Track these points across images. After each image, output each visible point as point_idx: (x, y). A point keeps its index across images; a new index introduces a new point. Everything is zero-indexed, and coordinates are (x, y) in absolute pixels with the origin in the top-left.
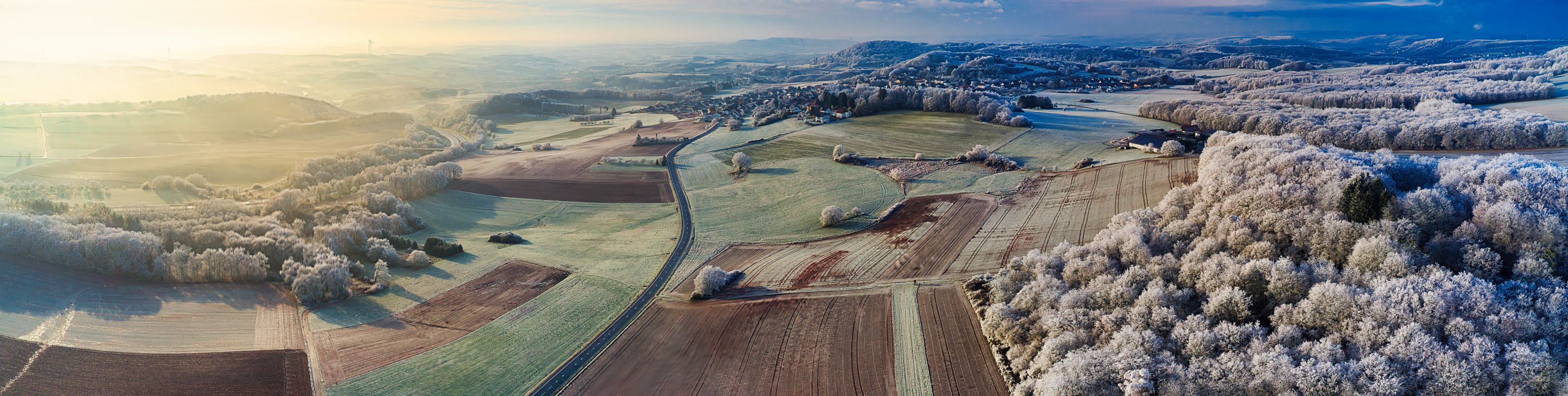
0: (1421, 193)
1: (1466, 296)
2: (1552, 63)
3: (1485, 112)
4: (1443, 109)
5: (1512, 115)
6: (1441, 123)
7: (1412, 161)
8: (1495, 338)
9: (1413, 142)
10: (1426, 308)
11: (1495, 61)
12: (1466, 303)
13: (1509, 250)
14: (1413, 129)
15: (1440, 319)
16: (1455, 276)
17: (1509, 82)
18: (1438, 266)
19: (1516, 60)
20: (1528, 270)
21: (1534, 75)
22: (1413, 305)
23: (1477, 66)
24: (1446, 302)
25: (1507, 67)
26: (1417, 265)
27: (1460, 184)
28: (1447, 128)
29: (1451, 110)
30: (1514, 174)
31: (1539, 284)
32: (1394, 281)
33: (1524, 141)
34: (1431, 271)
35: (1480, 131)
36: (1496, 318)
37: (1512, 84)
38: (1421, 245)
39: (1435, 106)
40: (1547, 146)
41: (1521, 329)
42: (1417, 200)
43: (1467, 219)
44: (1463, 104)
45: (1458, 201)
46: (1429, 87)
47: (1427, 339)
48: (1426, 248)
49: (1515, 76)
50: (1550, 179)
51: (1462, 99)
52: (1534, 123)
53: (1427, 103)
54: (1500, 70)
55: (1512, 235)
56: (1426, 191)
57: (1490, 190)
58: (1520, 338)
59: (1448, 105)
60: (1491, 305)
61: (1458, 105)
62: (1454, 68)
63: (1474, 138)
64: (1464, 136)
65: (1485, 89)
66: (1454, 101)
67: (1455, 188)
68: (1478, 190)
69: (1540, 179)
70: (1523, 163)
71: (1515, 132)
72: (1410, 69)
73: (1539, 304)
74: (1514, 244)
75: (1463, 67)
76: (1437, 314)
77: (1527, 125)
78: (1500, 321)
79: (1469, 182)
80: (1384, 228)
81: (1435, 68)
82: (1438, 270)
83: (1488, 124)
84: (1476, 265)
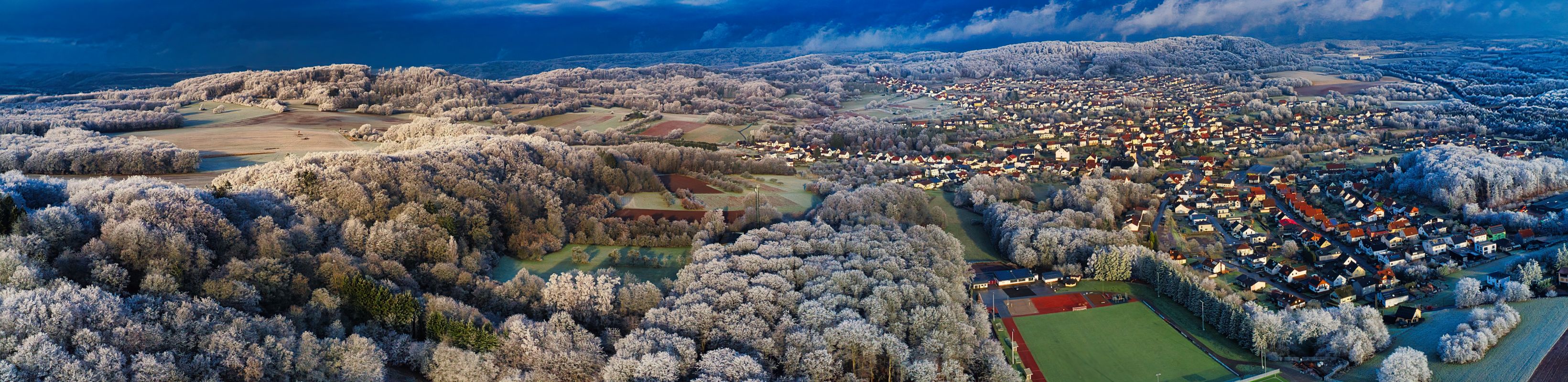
0: (51, 210)
1: (94, 308)
2: (179, 94)
3: (114, 139)
4: (72, 136)
5: (140, 142)
6: (69, 149)
7: (42, 182)
8: (121, 349)
9: (43, 166)
10: (54, 319)
11: (124, 92)
12: (93, 315)
13: (136, 266)
14: (42, 154)
15: (67, 330)
16: (83, 289)
17: (137, 111)
18: (66, 279)
19: (144, 91)
20: (155, 285)
21: (162, 105)
22: (40, 316)
23: (106, 96)
24: (74, 313)
25: (135, 98)
26: (46, 279)
27: (89, 203)
28: (76, 153)
29: (80, 136)
30: (142, 194)
31: (165, 298)
32: (22, 292)
33: (152, 167)
34: (59, 284)
35: (109, 157)
36: (124, 330)
37: (140, 113)
38: (50, 260)
39: (64, 132)
40: (174, 172)
41: (148, 341)
42: (47, 217)
43: (95, 237)
44: (92, 132)
45: (86, 219)
46: (59, 116)
47: (54, 348)
48: (55, 263)
49: (143, 106)
50: (177, 198)
51: (91, 127)
52: (160, 150)
53: (57, 130)
54: (128, 100)
55: (140, 252)
56: (56, 208)
57: (117, 209)
58: (146, 349)
59: (76, 132)
60: (118, 317)
61: (87, 132)
62: (83, 98)
63: (102, 163)
64: (93, 161)
65: (114, 118)
66: (83, 129)
67: (83, 207)
68: (106, 208)
69: (167, 199)
70: (151, 184)
71: (143, 158)
72: (39, 98)
73: (165, 317)
74: (142, 261)
75: (92, 97)
76: (64, 325)
77: (155, 151)
78: (127, 333)
79: (97, 201)
80: (13, 243)
81: (65, 98)
82: (66, 283)
83: (116, 150)
84: (104, 280)
